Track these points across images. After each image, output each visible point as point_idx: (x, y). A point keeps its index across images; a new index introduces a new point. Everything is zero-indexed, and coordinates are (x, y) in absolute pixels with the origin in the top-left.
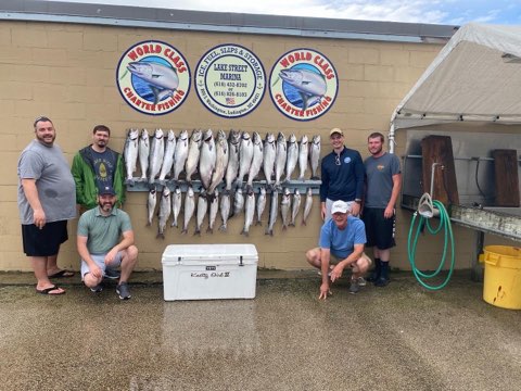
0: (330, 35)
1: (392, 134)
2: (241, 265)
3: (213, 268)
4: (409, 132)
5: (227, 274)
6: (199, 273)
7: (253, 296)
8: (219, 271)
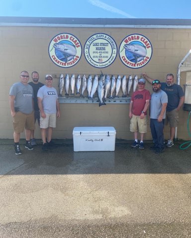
0: (148, 27)
1: (179, 74)
2: (108, 136)
4: (187, 73)
5: (102, 140)
6: (89, 140)
7: (114, 150)
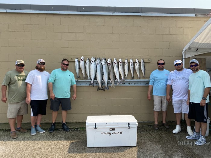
0: (154, 15)
2: (129, 128)
3: (113, 129)
5: (121, 133)
6: (106, 132)
7: (135, 145)
8: (116, 131)
